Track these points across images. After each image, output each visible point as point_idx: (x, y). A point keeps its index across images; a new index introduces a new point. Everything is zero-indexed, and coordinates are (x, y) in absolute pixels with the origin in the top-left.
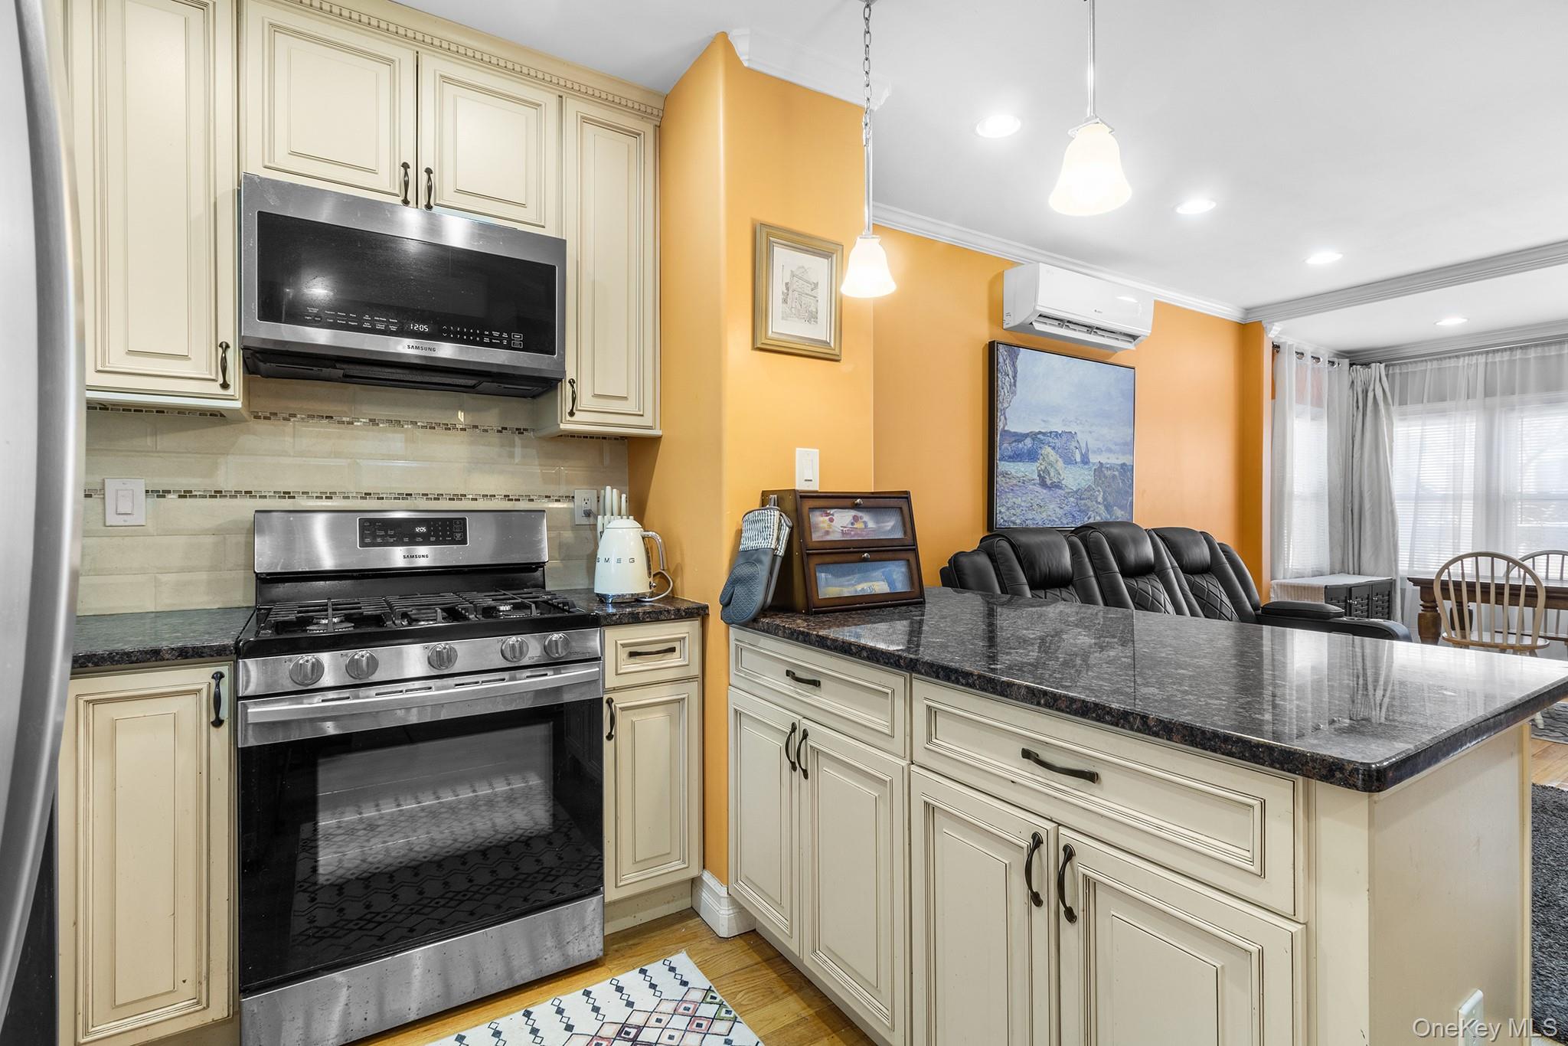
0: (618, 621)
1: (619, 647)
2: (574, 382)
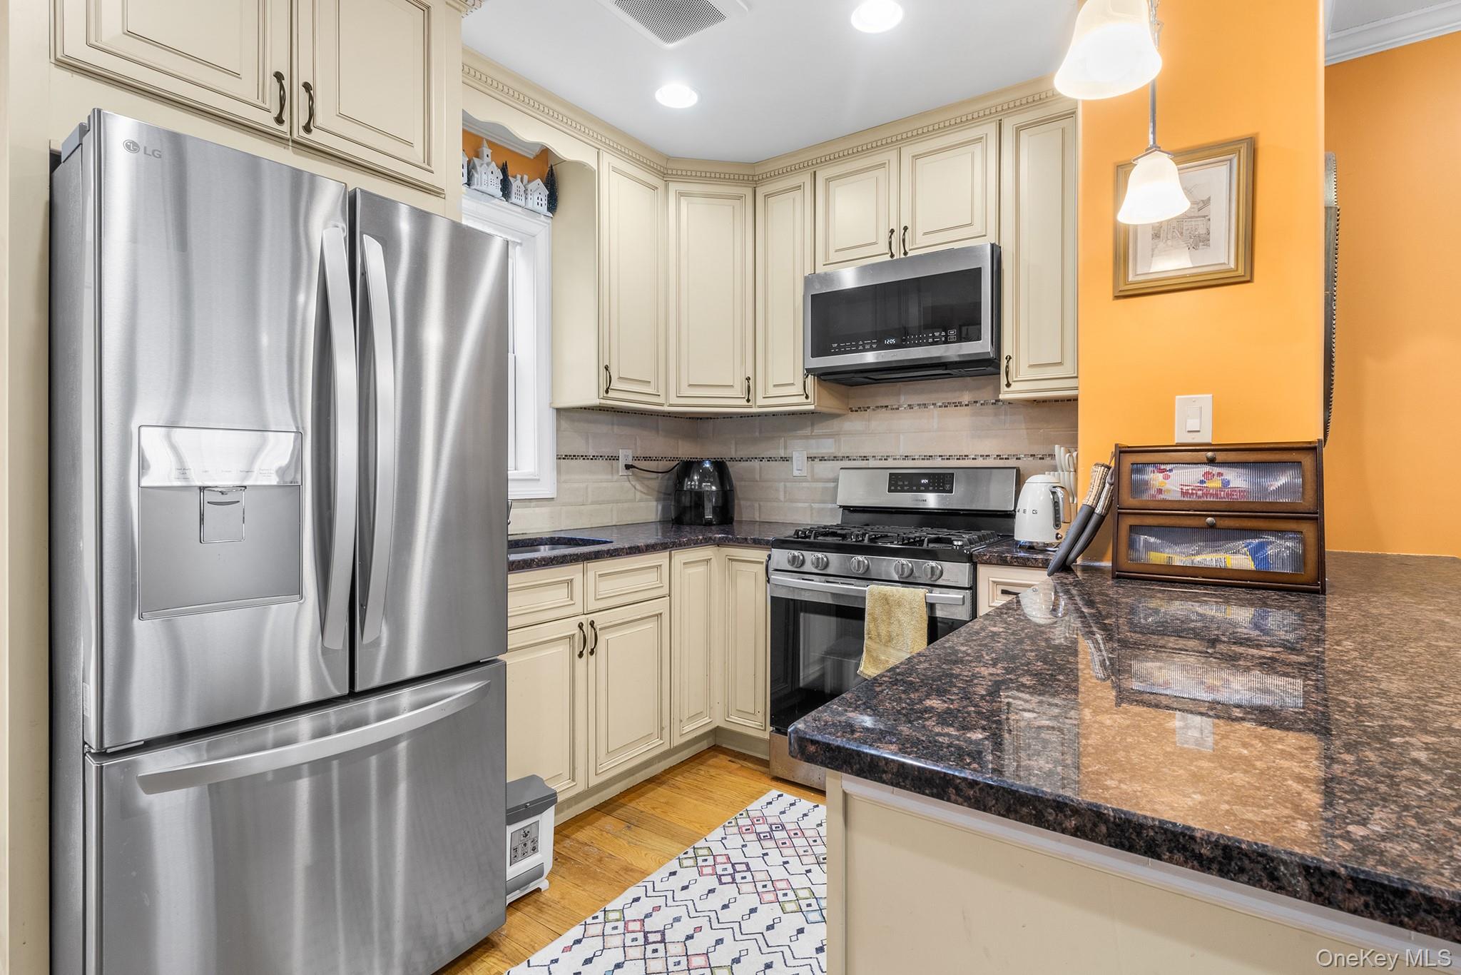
0: (988, 561)
1: (991, 582)
2: (1010, 358)
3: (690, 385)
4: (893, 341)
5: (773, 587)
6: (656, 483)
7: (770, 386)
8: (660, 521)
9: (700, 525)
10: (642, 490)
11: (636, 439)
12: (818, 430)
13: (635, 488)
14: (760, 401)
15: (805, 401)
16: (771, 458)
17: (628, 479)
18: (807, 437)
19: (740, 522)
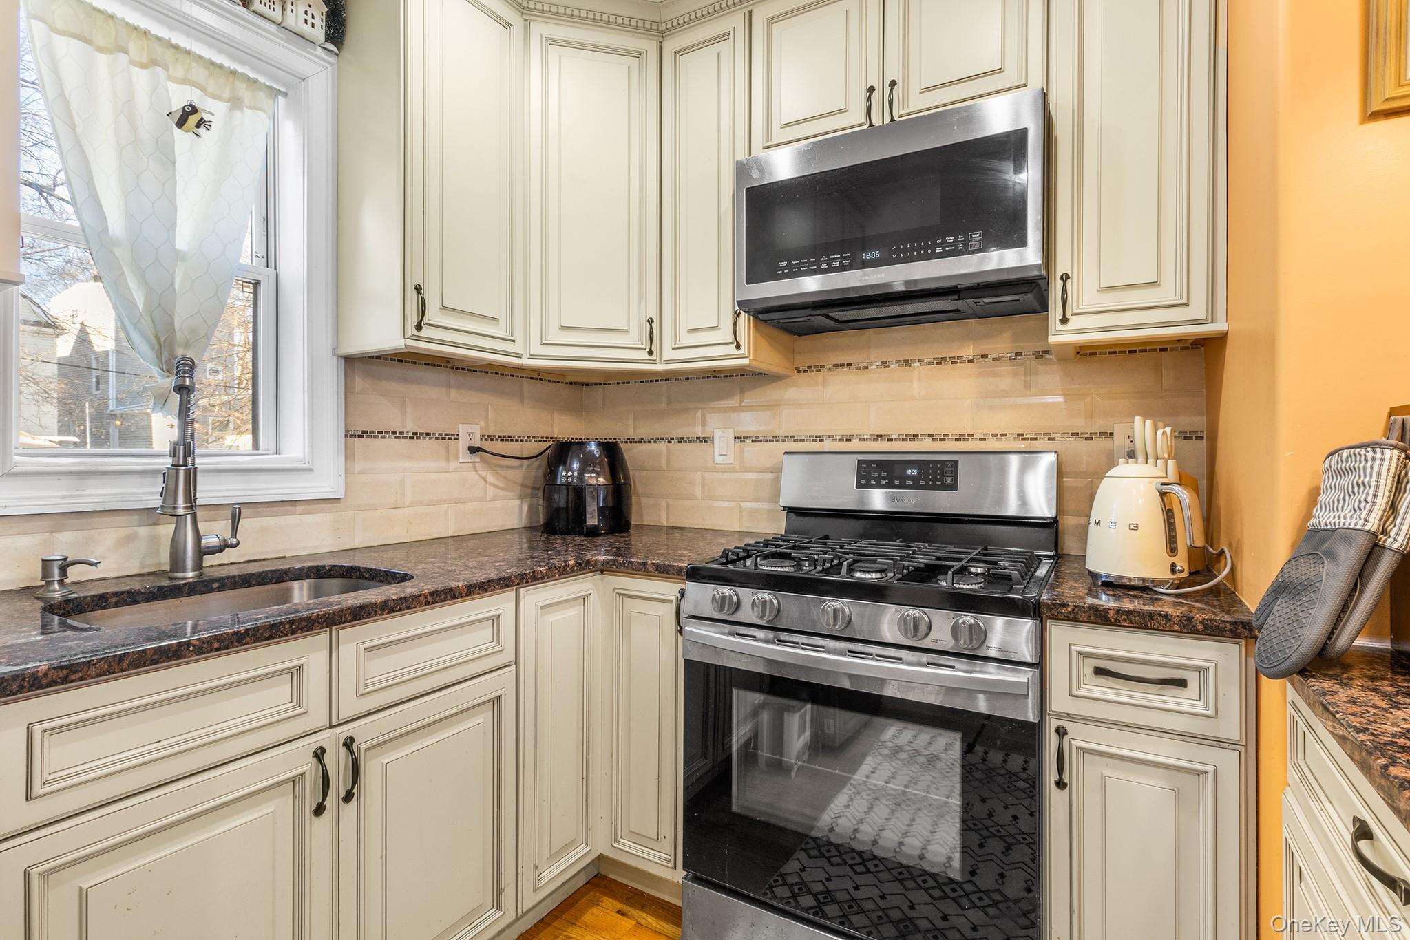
0: (1072, 616)
1: (1074, 654)
2: (1068, 277)
3: (563, 328)
4: (876, 255)
5: (688, 644)
6: (518, 473)
7: (683, 331)
8: (525, 528)
9: (580, 534)
10: (496, 483)
11: (487, 410)
12: (750, 398)
13: (486, 481)
14: (669, 354)
15: (736, 352)
16: (683, 438)
17: (475, 468)
18: (733, 409)
19: (640, 527)
